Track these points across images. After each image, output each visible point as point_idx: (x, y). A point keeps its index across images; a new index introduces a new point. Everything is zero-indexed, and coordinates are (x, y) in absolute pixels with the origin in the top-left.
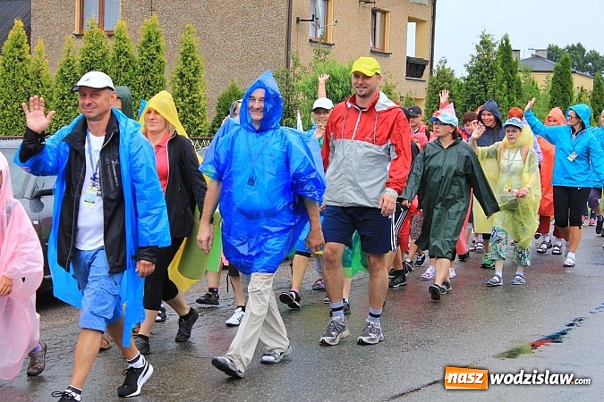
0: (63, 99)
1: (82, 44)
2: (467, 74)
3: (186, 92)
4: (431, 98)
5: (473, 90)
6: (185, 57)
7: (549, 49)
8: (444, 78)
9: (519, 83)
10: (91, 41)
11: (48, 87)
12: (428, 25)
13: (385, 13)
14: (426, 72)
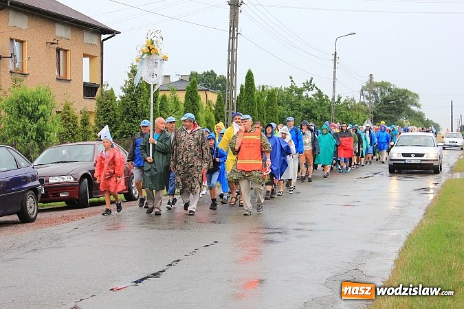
2: (123, 94)
4: (98, 111)
5: (128, 105)
7: (191, 75)
8: (110, 96)
9: (164, 98)
12: (98, 59)
13: (66, 51)
14: (98, 93)
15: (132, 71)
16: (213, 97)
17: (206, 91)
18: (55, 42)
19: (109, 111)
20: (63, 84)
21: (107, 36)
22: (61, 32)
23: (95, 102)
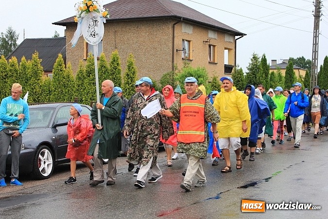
0: (79, 86)
1: (87, 63)
2: (248, 71)
3: (130, 82)
5: (250, 78)
6: (129, 67)
7: (290, 59)
8: (240, 72)
9: (273, 73)
10: (90, 62)
11: (73, 82)
12: (233, 51)
13: (214, 46)
14: (233, 71)
15: (253, 58)
16: (303, 73)
17: (299, 69)
18: (208, 41)
19: (239, 81)
20: (212, 66)
21: (239, 37)
22: (212, 35)
23: (231, 76)
